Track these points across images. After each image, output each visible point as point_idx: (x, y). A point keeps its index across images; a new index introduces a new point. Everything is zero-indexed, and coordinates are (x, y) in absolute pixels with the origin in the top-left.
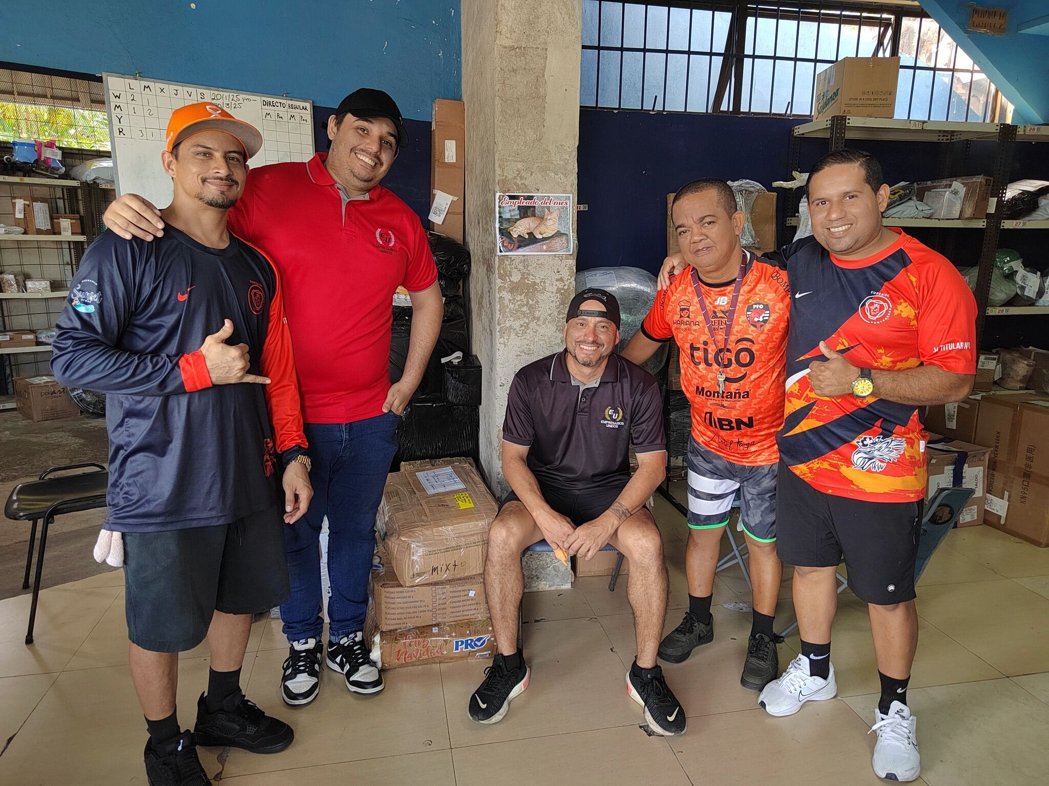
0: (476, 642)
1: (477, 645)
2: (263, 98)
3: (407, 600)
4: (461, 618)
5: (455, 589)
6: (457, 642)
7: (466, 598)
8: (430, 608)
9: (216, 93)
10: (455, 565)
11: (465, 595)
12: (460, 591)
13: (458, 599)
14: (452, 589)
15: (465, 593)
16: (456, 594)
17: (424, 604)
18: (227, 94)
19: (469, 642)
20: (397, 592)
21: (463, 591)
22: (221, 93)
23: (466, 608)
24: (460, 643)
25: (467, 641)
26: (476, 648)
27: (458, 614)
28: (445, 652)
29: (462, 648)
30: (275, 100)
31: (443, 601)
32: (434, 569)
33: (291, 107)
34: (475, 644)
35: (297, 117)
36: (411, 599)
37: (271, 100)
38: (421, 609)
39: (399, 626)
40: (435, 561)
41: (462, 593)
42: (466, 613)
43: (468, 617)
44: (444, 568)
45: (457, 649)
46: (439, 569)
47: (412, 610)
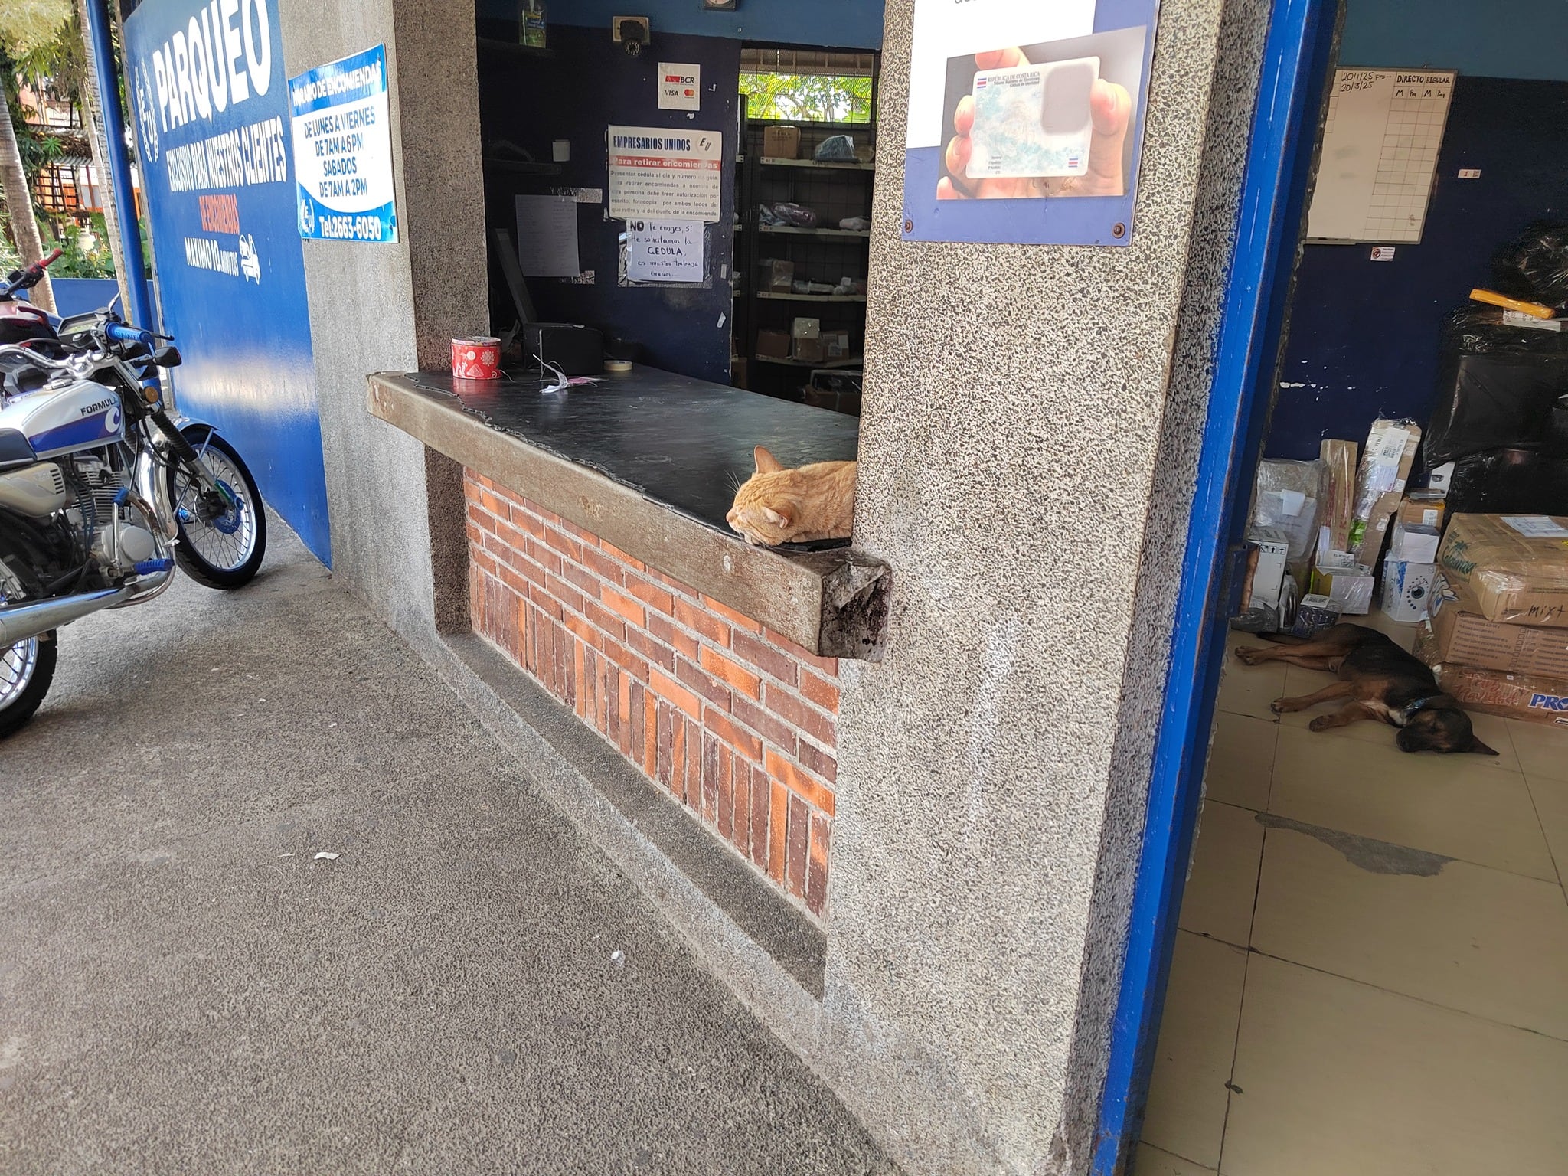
0: (1562, 704)
1: (1561, 708)
2: (1399, 74)
3: (1487, 634)
4: (1549, 673)
5: (1550, 637)
6: (1536, 697)
7: (1561, 651)
8: (1512, 650)
9: (1348, 72)
10: (1561, 611)
11: (1561, 648)
12: (1555, 641)
13: (1551, 649)
14: (1546, 636)
15: (1562, 645)
16: (1549, 643)
17: (1505, 644)
18: (1360, 72)
19: (1552, 700)
20: (1477, 623)
21: (1561, 642)
22: (1353, 72)
23: (1558, 662)
24: (1540, 698)
25: (1549, 698)
26: (1559, 710)
27: (1546, 667)
28: (1517, 704)
29: (1541, 705)
30: (1412, 74)
31: (1532, 647)
32: (1534, 610)
33: (1431, 80)
34: (1559, 705)
35: (1434, 92)
36: (1491, 635)
37: (1408, 74)
38: (1501, 649)
39: (1468, 661)
40: (1537, 600)
41: (1559, 644)
42: (1556, 669)
43: (1556, 674)
44: (1547, 610)
45: (1533, 704)
46: (1540, 611)
47: (1489, 647)
